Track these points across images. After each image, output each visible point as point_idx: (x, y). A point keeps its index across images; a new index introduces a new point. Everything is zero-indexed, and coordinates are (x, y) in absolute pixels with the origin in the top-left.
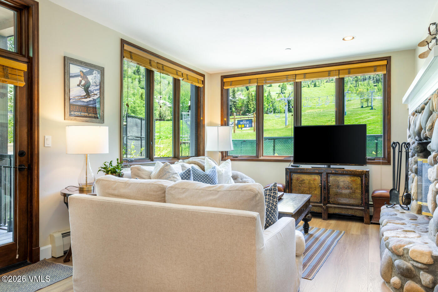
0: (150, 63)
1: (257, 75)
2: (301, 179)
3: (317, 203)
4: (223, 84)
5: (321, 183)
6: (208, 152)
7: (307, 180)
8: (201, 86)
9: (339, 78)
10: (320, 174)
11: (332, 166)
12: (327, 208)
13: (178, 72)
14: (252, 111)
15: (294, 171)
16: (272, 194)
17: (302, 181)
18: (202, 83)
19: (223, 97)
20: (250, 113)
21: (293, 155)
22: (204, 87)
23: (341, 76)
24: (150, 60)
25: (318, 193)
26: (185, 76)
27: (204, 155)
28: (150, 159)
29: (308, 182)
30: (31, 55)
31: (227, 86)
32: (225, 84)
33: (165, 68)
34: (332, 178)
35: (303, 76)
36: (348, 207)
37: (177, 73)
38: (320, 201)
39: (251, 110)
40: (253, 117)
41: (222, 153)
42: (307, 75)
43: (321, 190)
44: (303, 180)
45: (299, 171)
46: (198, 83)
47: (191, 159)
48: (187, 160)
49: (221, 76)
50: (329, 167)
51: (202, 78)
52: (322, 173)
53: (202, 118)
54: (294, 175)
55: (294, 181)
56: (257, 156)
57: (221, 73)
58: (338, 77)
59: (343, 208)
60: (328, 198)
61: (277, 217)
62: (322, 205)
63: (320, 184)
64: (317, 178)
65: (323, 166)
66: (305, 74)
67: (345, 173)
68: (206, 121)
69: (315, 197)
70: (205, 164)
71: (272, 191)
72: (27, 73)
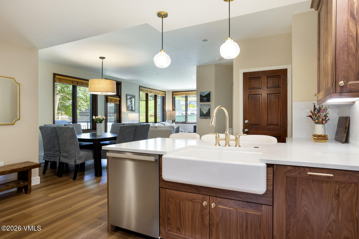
0: (147, 91)
1: (185, 92)
4: (173, 95)
8: (165, 96)
13: (156, 92)
16: (178, 128)
19: (173, 100)
22: (166, 96)
26: (159, 93)
27: (166, 121)
30: (120, 95)
31: (175, 96)
33: (152, 92)
41: (172, 120)
46: (163, 95)
47: (161, 123)
48: (160, 123)
49: (172, 92)
51: (165, 93)
53: (165, 108)
56: (185, 122)
68: (167, 109)
72: (119, 100)
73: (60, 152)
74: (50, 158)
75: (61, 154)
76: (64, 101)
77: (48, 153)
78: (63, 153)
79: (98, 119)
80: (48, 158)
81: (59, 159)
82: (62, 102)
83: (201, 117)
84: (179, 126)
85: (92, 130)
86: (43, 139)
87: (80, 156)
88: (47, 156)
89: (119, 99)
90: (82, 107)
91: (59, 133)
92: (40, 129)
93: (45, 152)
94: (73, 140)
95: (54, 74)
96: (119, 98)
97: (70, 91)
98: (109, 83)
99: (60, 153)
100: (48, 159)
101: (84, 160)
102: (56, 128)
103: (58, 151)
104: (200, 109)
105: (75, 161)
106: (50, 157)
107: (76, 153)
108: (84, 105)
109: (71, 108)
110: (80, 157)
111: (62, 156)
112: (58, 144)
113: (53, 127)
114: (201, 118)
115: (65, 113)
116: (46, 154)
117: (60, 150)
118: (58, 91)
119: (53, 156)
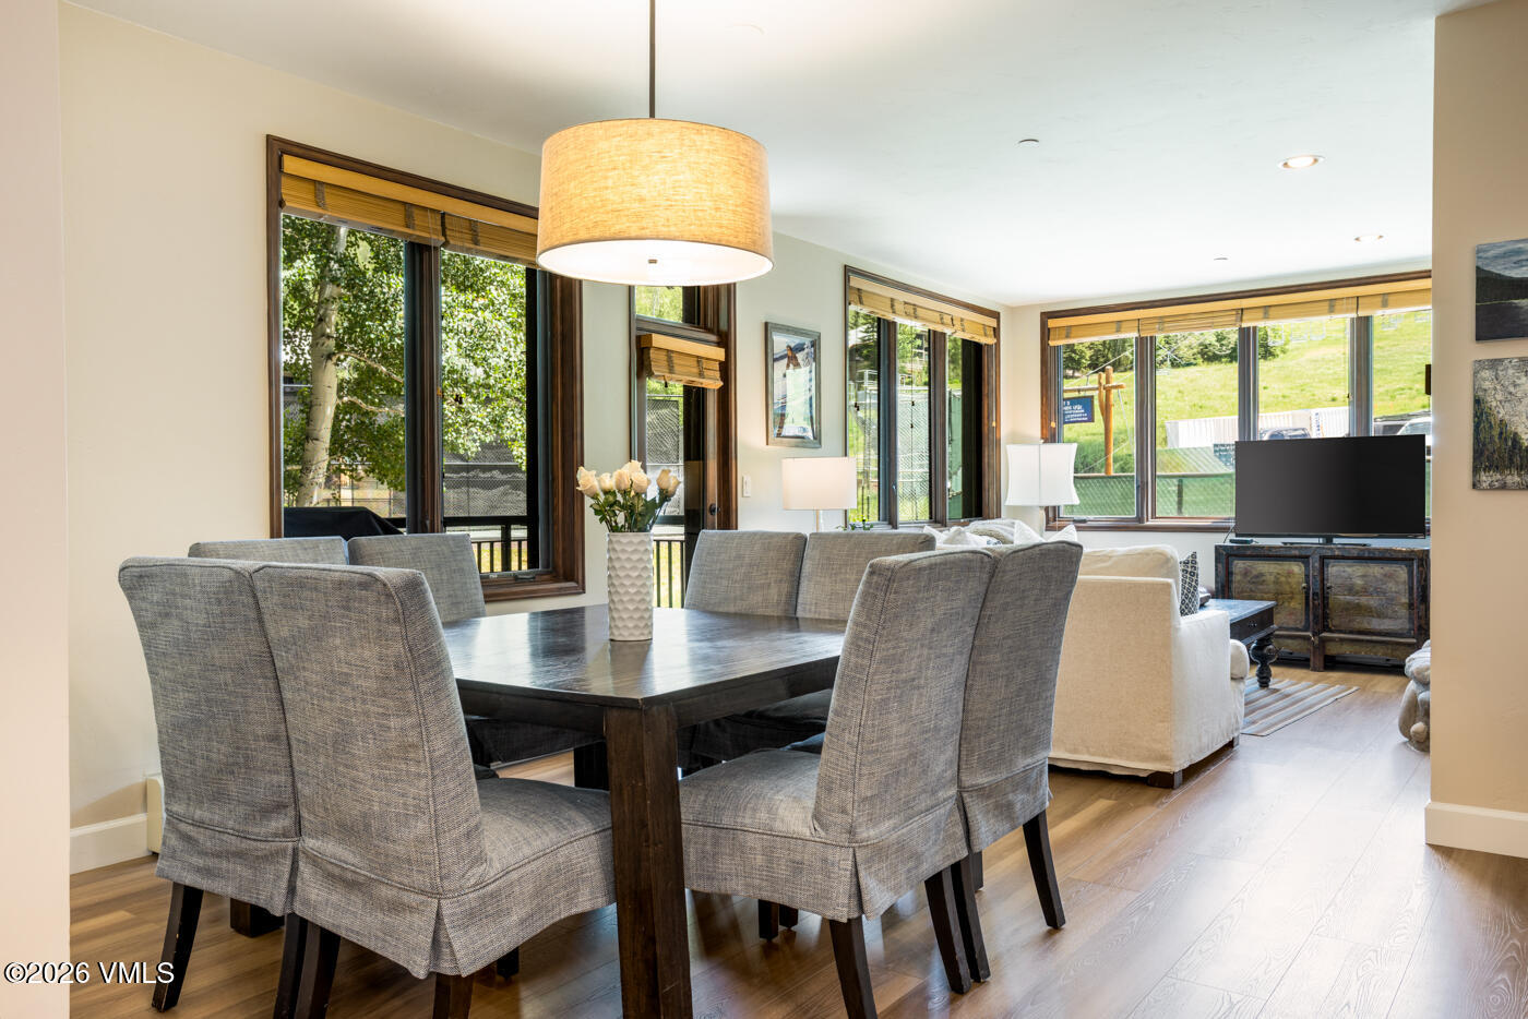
0: (892, 306)
1: (1137, 311)
2: (1255, 573)
3: (1297, 630)
4: (1046, 333)
5: (1307, 582)
6: (1009, 507)
7: (1271, 574)
8: (991, 341)
9: (1359, 318)
10: (1303, 558)
11: (1336, 541)
12: (1323, 641)
13: (945, 316)
14: (1086, 362)
15: (1236, 552)
16: (1189, 570)
17: (1257, 577)
18: (992, 333)
19: (1046, 367)
20: (1078, 370)
21: (1234, 516)
22: (998, 344)
23: (1362, 313)
24: (892, 300)
25: (1298, 606)
26: (957, 323)
28: (890, 524)
29: (1272, 578)
30: (723, 326)
31: (1058, 339)
32: (1052, 333)
33: (920, 312)
34: (1335, 570)
35: (1260, 314)
36: (1375, 638)
37: (942, 319)
38: (1303, 623)
39: (1083, 357)
40: (1097, 389)
41: (1047, 509)
42: (1272, 312)
43: (1307, 598)
44: (1262, 575)
45: (1248, 552)
46: (986, 335)
49: (1042, 314)
50: (1329, 540)
51: (992, 322)
52: (1307, 557)
53: (994, 424)
54: (1236, 562)
55: (1237, 578)
56: (1140, 519)
57: (1041, 305)
58: (1354, 315)
59: (1362, 641)
60: (1325, 617)
61: (1198, 606)
62: (1310, 634)
63: (1304, 585)
64: (1297, 569)
65: (1316, 540)
66: (1266, 308)
67: (1366, 555)
68: (1005, 430)
69: (1291, 614)
70: (1016, 535)
71: (1190, 565)
72: (721, 363)
73: (298, 820)
74: (210, 862)
75: (310, 843)
76: (365, 399)
77: (198, 814)
78: (324, 833)
79: (625, 493)
80: (199, 861)
81: (284, 884)
82: (353, 403)
83: (1485, 478)
84: (1194, 556)
85: (543, 582)
86: (153, 682)
87: (480, 884)
88: (187, 838)
89: (719, 353)
90: (464, 430)
91: (285, 632)
92: (125, 588)
93: (175, 808)
94: (409, 721)
95: (271, 141)
96: (719, 344)
97: (399, 335)
98: (717, 158)
99: (299, 833)
100: (199, 870)
101: (522, 922)
102: (259, 585)
103: (279, 807)
104: (1477, 401)
105: (436, 932)
106: (218, 855)
107: (450, 851)
108: (475, 422)
109: (401, 438)
110: (482, 898)
111: (314, 861)
112: (274, 738)
113: (227, 574)
114: (1491, 488)
115: (373, 471)
116: (183, 827)
117: (296, 802)
118: (332, 343)
119: (239, 855)
